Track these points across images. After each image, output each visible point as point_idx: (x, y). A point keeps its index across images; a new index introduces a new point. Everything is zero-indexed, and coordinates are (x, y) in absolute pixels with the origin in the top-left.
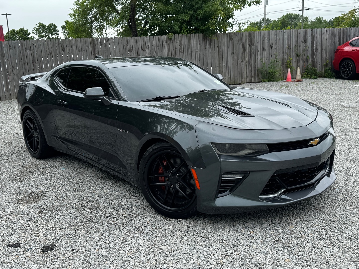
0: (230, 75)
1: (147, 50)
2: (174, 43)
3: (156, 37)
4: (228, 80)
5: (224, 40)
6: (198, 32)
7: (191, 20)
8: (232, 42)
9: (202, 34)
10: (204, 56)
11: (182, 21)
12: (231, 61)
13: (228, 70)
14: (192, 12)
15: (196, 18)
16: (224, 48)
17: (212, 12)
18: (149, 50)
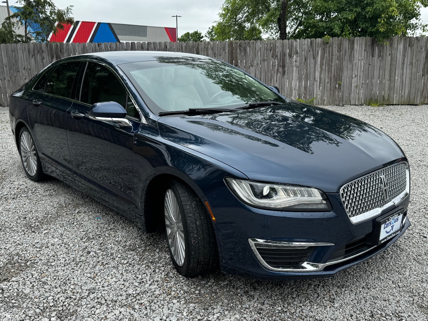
0: (403, 92)
1: (295, 56)
2: (331, 48)
3: (308, 41)
4: (400, 99)
5: (401, 47)
6: (366, 35)
7: (357, 19)
8: (411, 49)
9: (371, 37)
10: (370, 66)
11: (345, 21)
12: (408, 74)
13: (402, 85)
14: (359, 10)
15: (364, 16)
16: (400, 57)
17: (383, 9)
18: (297, 56)
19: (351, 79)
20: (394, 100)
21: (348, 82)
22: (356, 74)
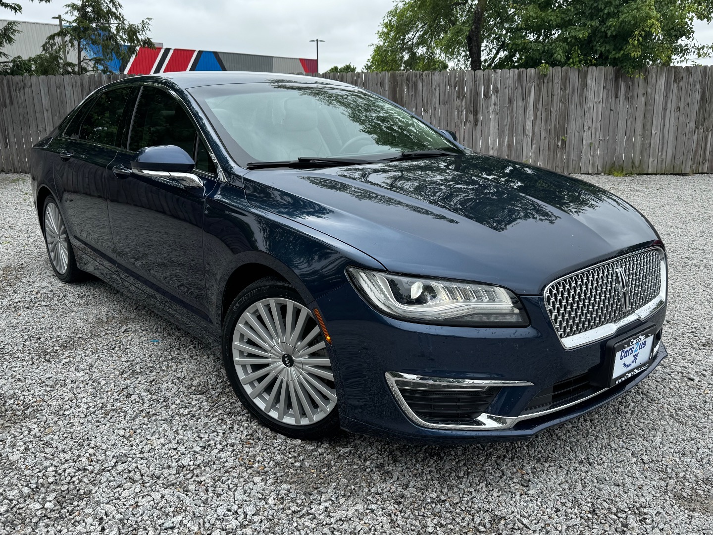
0: (664, 154)
1: (493, 97)
2: (550, 84)
3: (514, 72)
4: (659, 165)
5: (662, 82)
6: (606, 64)
7: (593, 39)
8: (678, 86)
9: (614, 67)
10: (612, 112)
11: (573, 41)
12: (672, 124)
13: (663, 144)
14: (595, 23)
15: (604, 34)
16: (659, 99)
17: (636, 22)
18: (497, 97)
19: (581, 133)
20: (650, 167)
21: (577, 138)
22: (590, 125)
